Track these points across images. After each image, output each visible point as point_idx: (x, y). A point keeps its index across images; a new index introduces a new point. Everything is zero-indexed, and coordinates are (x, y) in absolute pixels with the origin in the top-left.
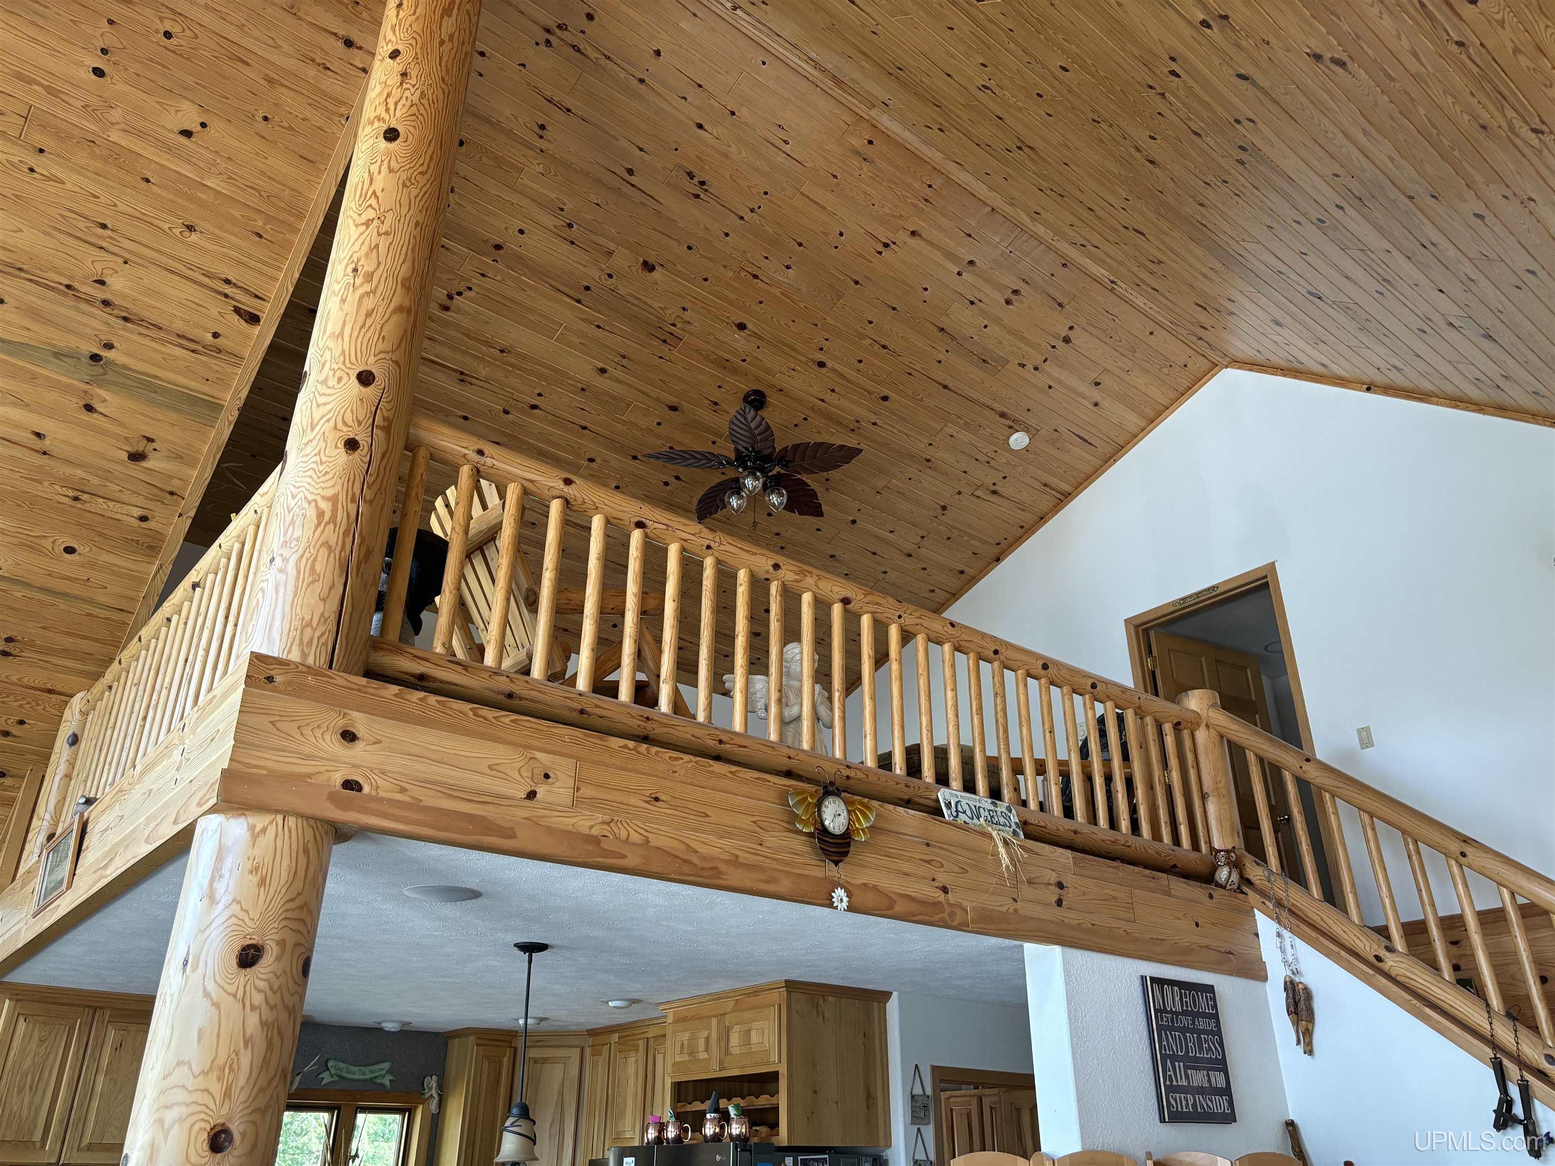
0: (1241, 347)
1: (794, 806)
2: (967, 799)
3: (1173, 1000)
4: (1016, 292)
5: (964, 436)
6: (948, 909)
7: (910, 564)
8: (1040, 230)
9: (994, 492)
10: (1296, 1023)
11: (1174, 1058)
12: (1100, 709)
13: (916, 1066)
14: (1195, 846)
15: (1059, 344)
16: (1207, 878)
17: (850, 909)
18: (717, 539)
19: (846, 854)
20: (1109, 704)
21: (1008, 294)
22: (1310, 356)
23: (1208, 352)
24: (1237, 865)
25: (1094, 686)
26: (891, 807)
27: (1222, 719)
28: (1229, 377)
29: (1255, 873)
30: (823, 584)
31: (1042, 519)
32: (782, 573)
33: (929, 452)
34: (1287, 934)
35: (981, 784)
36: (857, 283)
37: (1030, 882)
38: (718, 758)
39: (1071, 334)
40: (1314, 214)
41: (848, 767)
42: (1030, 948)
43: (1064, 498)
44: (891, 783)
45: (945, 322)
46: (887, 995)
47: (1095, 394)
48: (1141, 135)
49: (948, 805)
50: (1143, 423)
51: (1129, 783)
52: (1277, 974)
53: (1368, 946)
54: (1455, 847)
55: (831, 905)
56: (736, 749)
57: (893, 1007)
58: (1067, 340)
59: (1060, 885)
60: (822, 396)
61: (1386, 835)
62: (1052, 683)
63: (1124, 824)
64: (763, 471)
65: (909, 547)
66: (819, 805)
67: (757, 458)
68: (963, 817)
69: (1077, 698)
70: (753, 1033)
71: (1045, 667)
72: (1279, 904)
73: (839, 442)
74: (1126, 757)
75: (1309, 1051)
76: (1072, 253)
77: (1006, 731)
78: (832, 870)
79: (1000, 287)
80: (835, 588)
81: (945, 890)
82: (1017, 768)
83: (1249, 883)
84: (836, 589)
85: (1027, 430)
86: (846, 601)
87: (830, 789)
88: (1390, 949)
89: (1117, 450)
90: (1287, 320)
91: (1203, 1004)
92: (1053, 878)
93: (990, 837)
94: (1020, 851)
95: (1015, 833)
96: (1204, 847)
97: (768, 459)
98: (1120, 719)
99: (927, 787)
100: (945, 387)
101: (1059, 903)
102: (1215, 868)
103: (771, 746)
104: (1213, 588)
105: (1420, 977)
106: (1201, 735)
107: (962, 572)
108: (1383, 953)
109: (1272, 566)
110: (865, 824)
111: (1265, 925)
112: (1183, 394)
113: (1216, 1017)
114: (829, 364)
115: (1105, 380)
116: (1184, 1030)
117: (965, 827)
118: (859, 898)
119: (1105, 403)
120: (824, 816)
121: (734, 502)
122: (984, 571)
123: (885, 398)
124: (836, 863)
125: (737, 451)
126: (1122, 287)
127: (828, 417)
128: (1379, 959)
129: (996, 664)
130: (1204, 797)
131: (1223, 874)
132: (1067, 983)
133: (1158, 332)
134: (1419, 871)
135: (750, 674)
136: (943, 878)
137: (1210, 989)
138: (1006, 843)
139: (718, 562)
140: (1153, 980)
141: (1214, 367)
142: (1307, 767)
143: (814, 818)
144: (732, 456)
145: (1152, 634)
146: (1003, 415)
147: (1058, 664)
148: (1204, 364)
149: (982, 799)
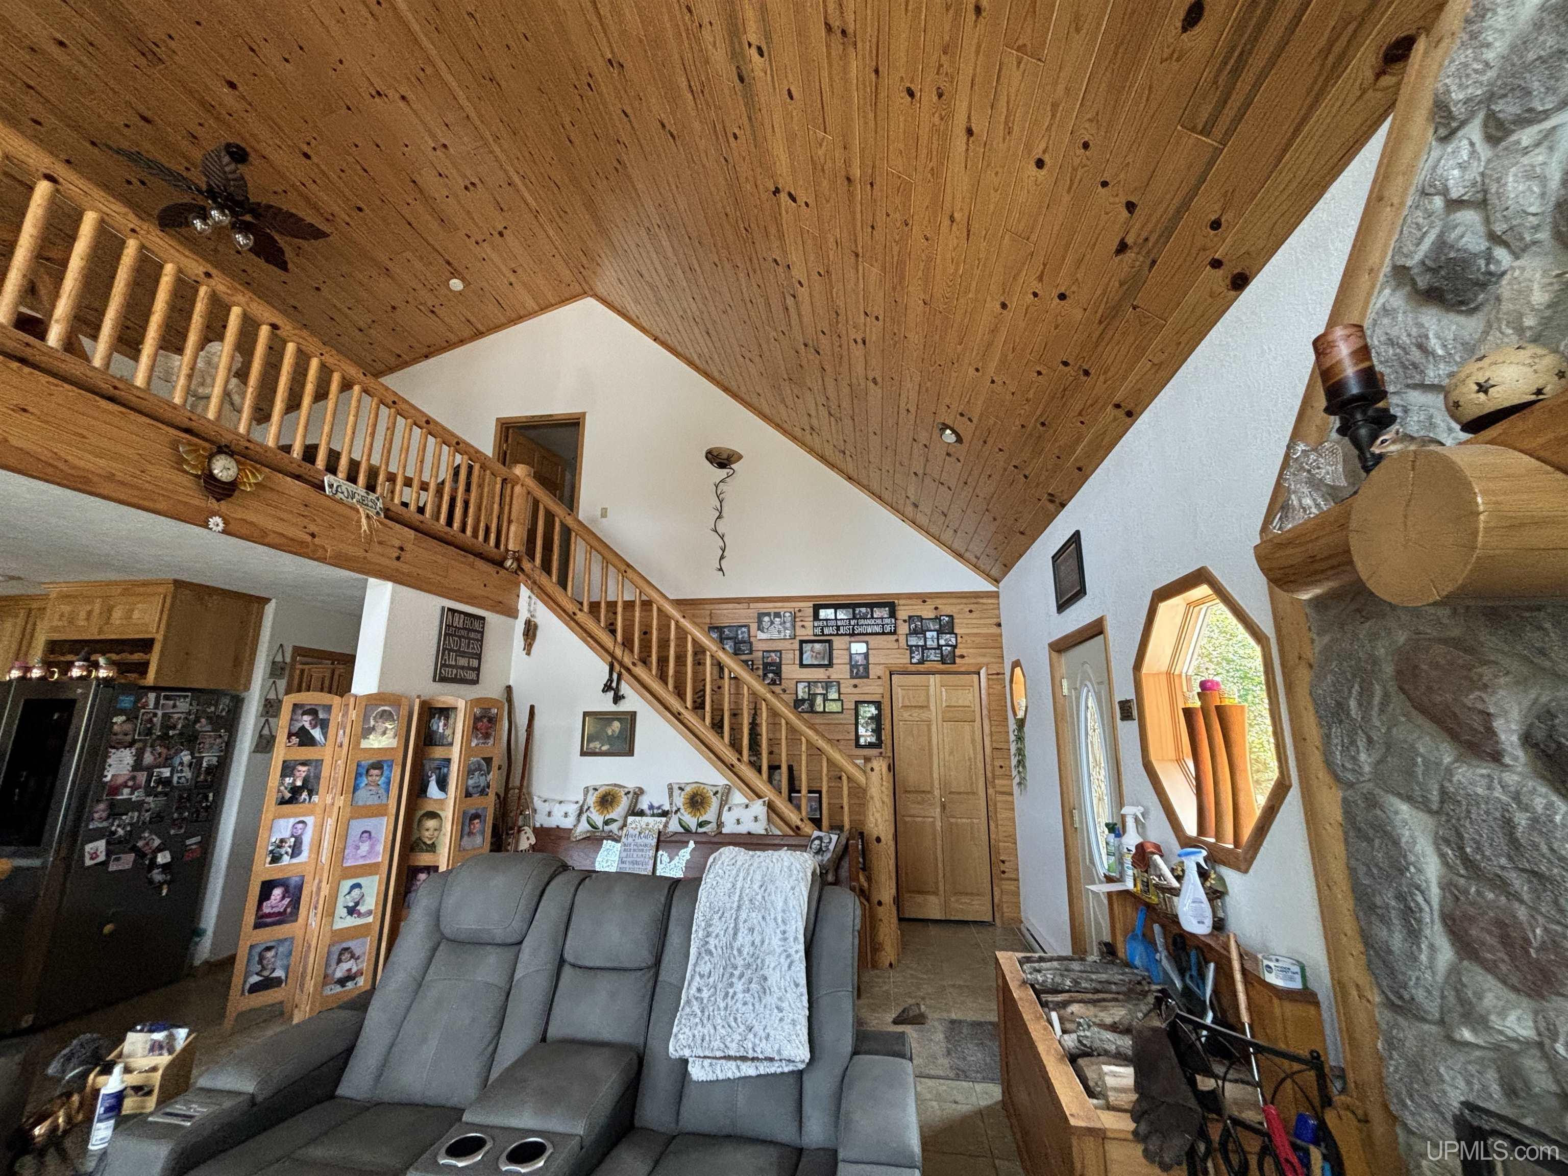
0: (601, 289)
1: (185, 452)
2: (347, 486)
3: (458, 621)
4: (473, 184)
5: (418, 265)
6: (312, 547)
7: (358, 336)
8: (497, 150)
9: (433, 312)
10: (525, 640)
11: (450, 650)
12: (458, 459)
13: (281, 645)
14: (497, 545)
15: (497, 235)
16: (500, 564)
17: (224, 532)
18: (145, 227)
19: (230, 496)
20: (466, 457)
21: (468, 183)
22: (633, 309)
23: (584, 284)
24: (518, 560)
25: (458, 443)
26: (281, 475)
27: (531, 483)
28: (590, 303)
29: (526, 565)
30: (254, 306)
31: (462, 342)
32: (212, 282)
33: (390, 265)
34: (533, 597)
35: (362, 479)
36: (349, 109)
37: (380, 543)
38: (111, 399)
39: (504, 231)
40: (647, 225)
41: (249, 441)
42: (372, 581)
43: (479, 334)
44: (286, 461)
45: (417, 178)
46: (267, 600)
47: (513, 279)
48: (567, 121)
49: (331, 486)
50: (537, 308)
51: (466, 504)
52: (523, 615)
53: (571, 607)
54: (623, 567)
55: (205, 525)
56: (134, 399)
57: (270, 609)
58: (501, 234)
59: (402, 549)
60: (303, 181)
61: (596, 558)
62: (430, 434)
63: (456, 525)
64: (233, 213)
65: (361, 324)
66: (211, 457)
67: (226, 199)
68: (340, 495)
69: (445, 447)
70: (136, 612)
71: (428, 422)
72: (534, 582)
73: (309, 220)
74: (468, 489)
75: (528, 654)
76: (516, 179)
77: (389, 452)
78: (213, 504)
79: (464, 176)
80: (264, 313)
81: (313, 535)
82: (392, 478)
83: (522, 570)
84: (266, 314)
85: (463, 279)
86: (274, 327)
87: (224, 449)
88: (581, 610)
89: (519, 319)
90: (625, 282)
91: (477, 625)
92: (397, 543)
93: (358, 511)
94: (376, 524)
95: (378, 513)
96: (502, 547)
97: (240, 204)
98: (470, 468)
99: (318, 471)
100: (410, 224)
101: (398, 558)
102: (505, 559)
103: (175, 407)
104: (551, 416)
105: (591, 624)
106: (518, 489)
107: (399, 356)
108: (577, 611)
109: (584, 414)
110: (252, 481)
111: (524, 592)
112: (564, 301)
113: (482, 633)
114: (315, 159)
115: (520, 271)
116: (460, 637)
117: (340, 502)
118: (232, 527)
119: (518, 286)
120: (213, 466)
121: (198, 224)
122: (415, 361)
123: (360, 209)
124: (218, 500)
125: (209, 185)
126: (542, 218)
127: (307, 200)
128: (574, 614)
129: (393, 410)
130: (510, 522)
131: (508, 563)
132: (392, 603)
133: (557, 256)
134: (605, 576)
135: (161, 348)
136: (312, 528)
137: (483, 619)
138: (368, 516)
139: (142, 247)
140: (449, 609)
141: (584, 294)
142: (568, 518)
143: (203, 466)
144: (204, 187)
145: (511, 431)
146: (449, 263)
147: (436, 423)
148: (578, 289)
149: (360, 489)
